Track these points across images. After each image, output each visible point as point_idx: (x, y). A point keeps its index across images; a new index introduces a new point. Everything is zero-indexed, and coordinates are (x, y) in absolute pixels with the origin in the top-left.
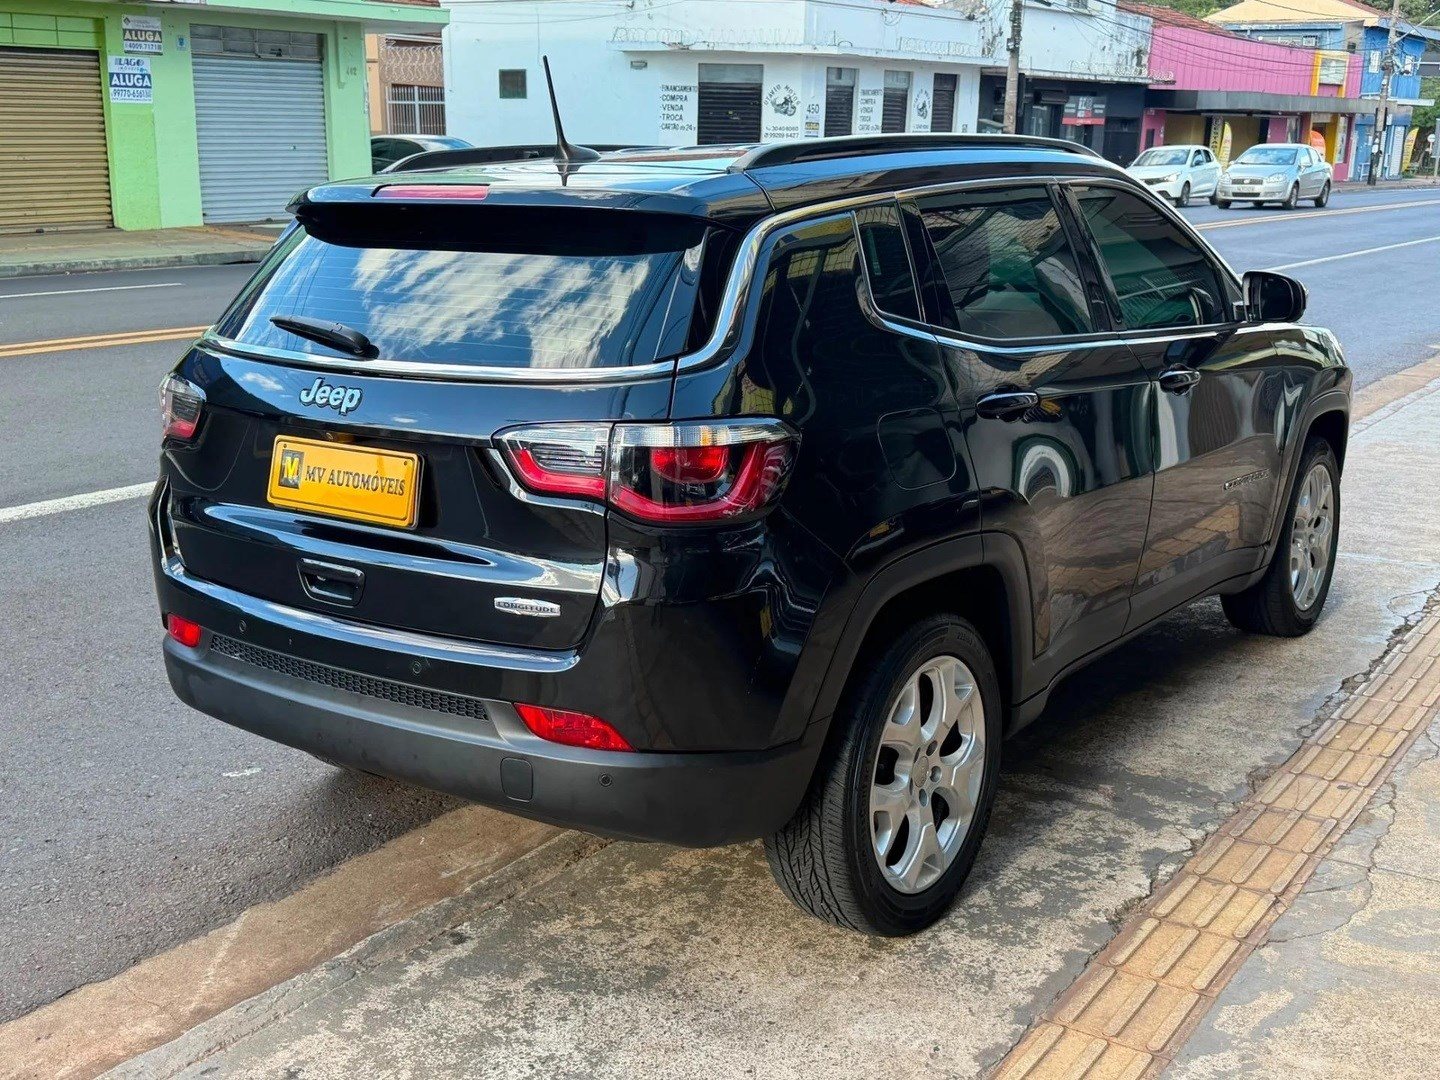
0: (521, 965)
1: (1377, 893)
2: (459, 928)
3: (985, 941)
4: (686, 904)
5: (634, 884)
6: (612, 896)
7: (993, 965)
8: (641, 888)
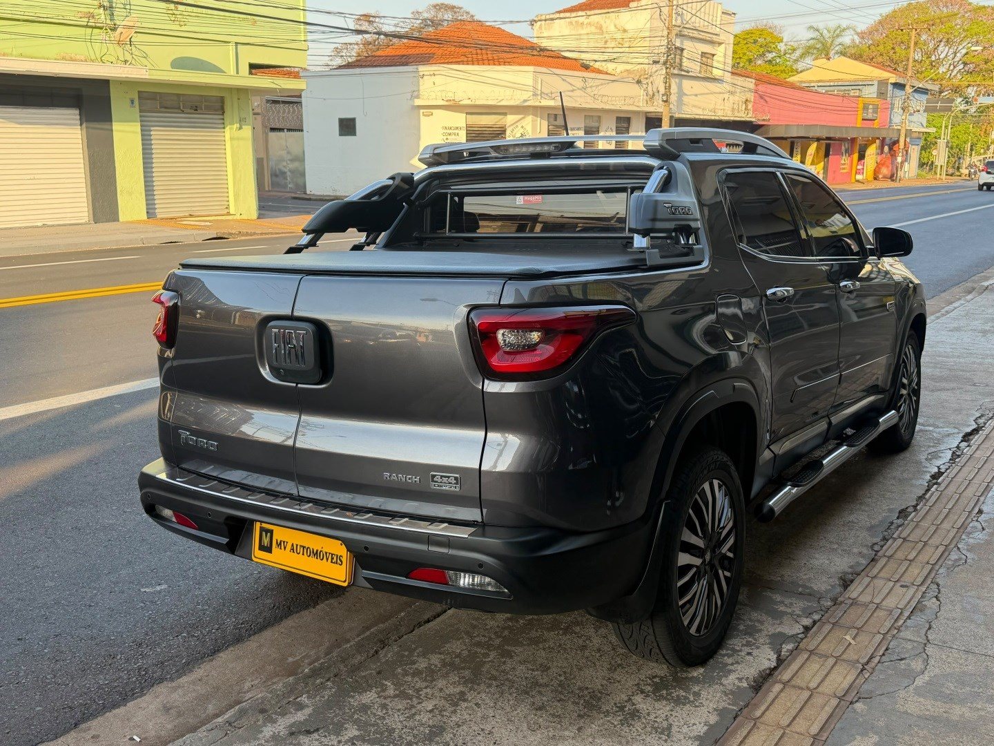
0: (342, 726)
1: (932, 662)
2: (299, 699)
3: (664, 702)
4: (457, 679)
5: (422, 664)
6: (406, 674)
7: (670, 721)
8: (426, 668)
